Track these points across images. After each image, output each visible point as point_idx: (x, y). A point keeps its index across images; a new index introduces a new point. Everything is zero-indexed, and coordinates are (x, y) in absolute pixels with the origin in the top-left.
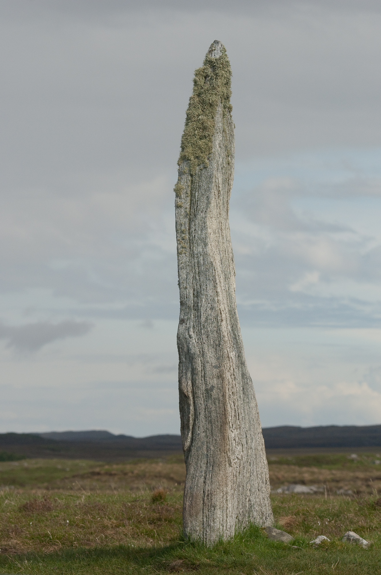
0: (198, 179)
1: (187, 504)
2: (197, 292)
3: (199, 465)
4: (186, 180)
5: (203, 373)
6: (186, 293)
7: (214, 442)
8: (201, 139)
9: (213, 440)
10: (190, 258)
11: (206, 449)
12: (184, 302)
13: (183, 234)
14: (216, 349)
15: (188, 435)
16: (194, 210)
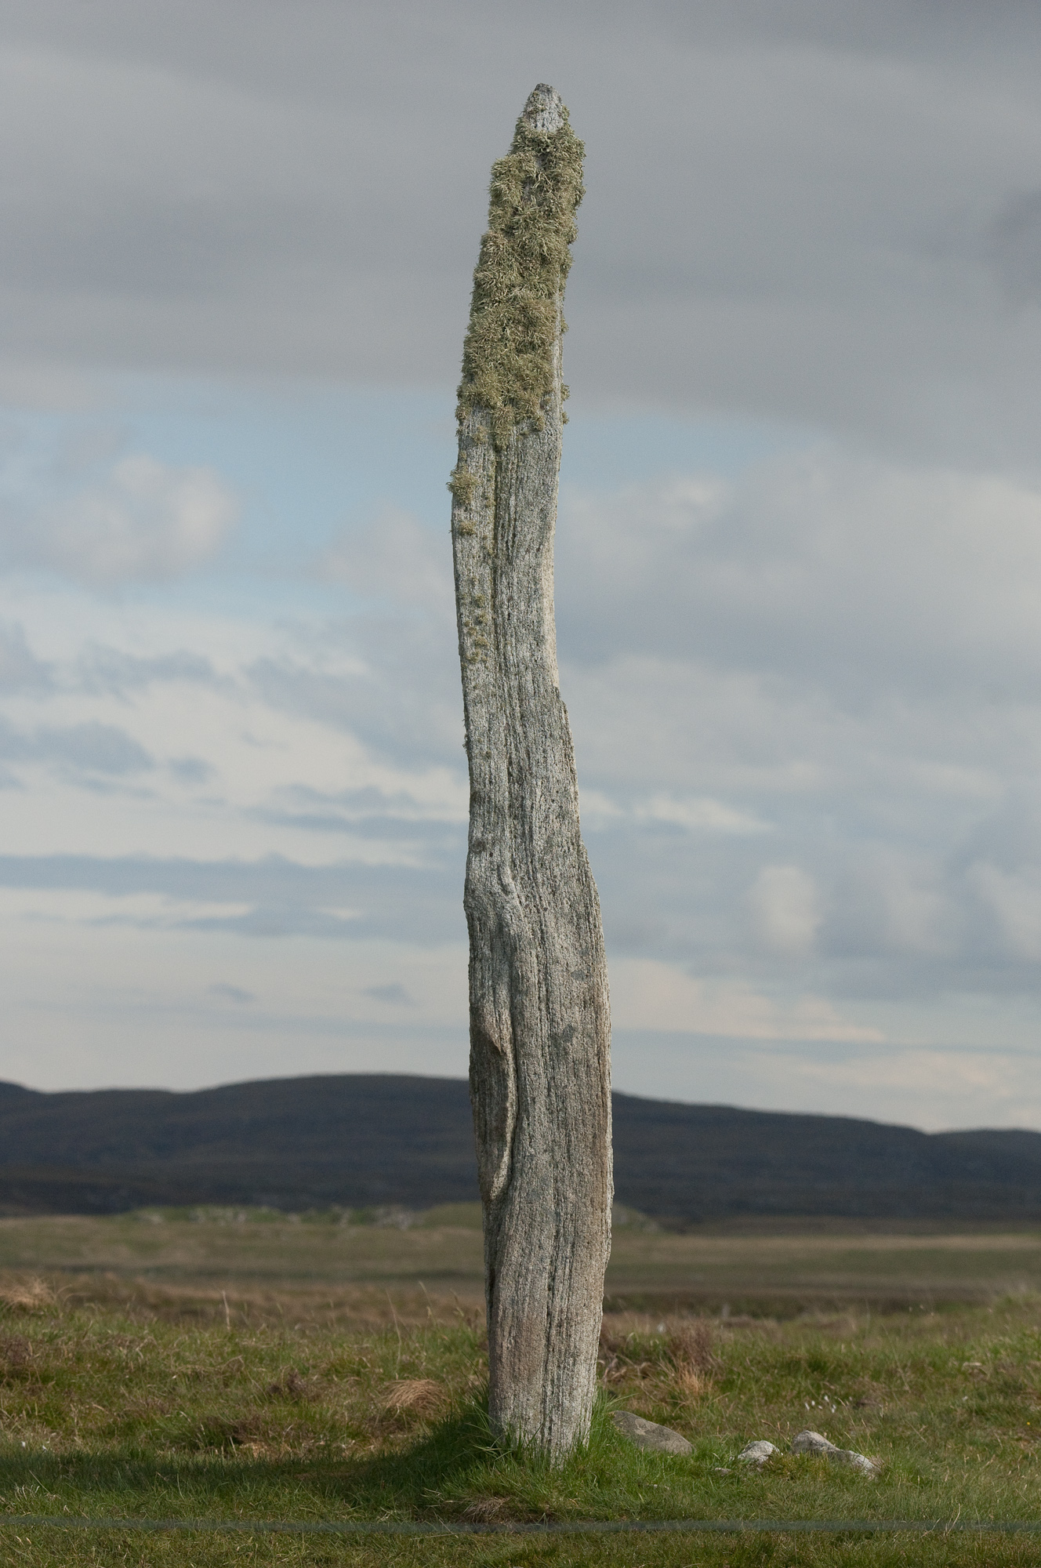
0: (516, 461)
1: (505, 1345)
2: (521, 770)
3: (535, 1240)
4: (481, 460)
5: (544, 989)
6: (488, 769)
7: (576, 1179)
8: (519, 351)
9: (572, 1175)
10: (498, 675)
11: (554, 1199)
12: (482, 794)
13: (479, 607)
14: (578, 927)
15: (503, 1156)
16: (507, 546)
